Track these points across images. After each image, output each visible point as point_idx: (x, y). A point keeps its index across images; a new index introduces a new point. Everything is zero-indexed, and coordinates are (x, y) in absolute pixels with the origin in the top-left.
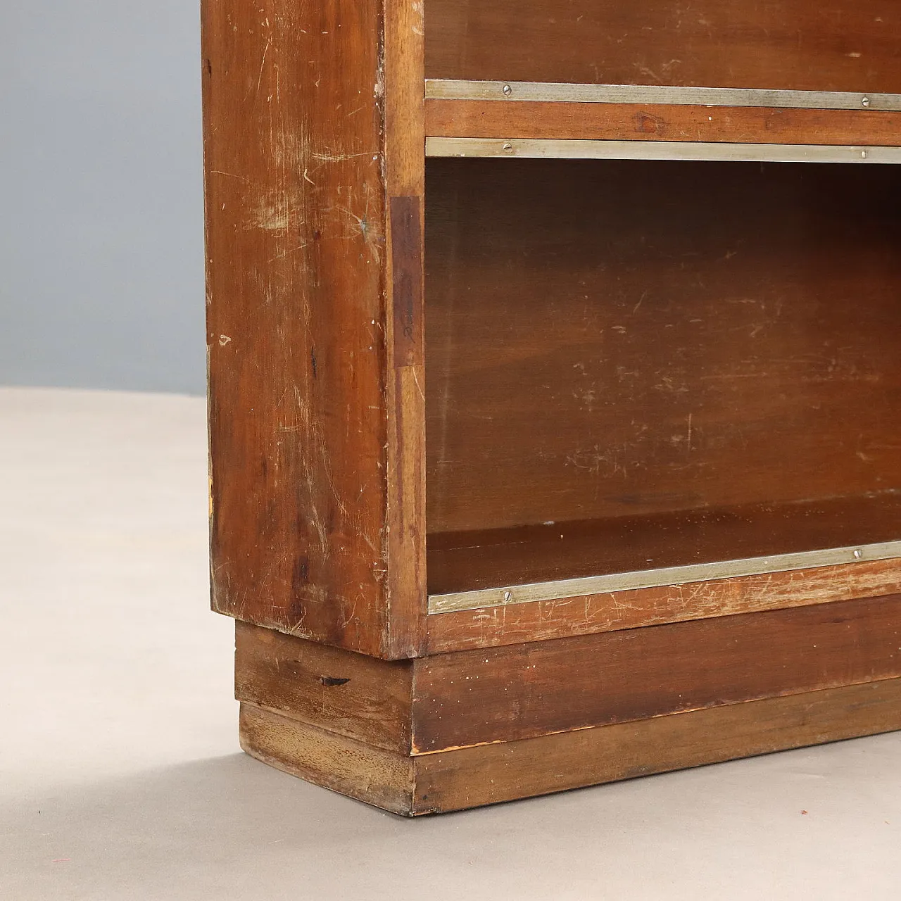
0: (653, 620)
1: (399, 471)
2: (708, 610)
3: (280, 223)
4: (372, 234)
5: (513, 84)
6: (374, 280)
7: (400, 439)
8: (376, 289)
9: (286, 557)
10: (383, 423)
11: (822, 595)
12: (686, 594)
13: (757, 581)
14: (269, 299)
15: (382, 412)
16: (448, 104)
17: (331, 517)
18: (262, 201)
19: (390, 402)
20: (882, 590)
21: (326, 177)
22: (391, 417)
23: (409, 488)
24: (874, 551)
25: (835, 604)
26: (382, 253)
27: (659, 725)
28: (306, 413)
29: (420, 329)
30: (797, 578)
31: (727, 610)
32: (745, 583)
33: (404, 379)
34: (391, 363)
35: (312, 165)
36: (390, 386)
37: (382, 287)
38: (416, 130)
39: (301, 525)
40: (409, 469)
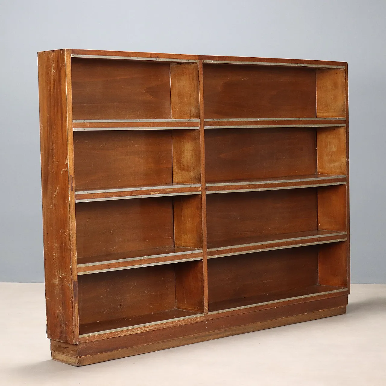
0: (112, 337)
1: (75, 318)
2: (120, 335)
3: (57, 283)
4: (71, 286)
5: (89, 264)
6: (71, 292)
7: (75, 314)
8: (71, 294)
9: (59, 330)
10: (73, 312)
11: (139, 332)
12: (117, 333)
13: (128, 330)
14: (55, 293)
15: (73, 310)
16: (80, 268)
17: (65, 325)
18: (54, 279)
19: (74, 309)
20: (149, 330)
21: (64, 278)
22: (74, 311)
23: (76, 320)
24: (147, 324)
25: (141, 333)
26: (72, 289)
27: (114, 352)
28: (61, 310)
29: (77, 299)
30: (134, 329)
31: (124, 335)
32: (126, 331)
33: (75, 306)
34: (73, 304)
35: (61, 275)
36: (74, 307)
37: (72, 294)
38: (76, 272)
39: (61, 325)
40: (76, 318)
